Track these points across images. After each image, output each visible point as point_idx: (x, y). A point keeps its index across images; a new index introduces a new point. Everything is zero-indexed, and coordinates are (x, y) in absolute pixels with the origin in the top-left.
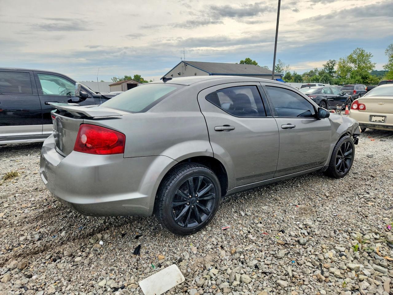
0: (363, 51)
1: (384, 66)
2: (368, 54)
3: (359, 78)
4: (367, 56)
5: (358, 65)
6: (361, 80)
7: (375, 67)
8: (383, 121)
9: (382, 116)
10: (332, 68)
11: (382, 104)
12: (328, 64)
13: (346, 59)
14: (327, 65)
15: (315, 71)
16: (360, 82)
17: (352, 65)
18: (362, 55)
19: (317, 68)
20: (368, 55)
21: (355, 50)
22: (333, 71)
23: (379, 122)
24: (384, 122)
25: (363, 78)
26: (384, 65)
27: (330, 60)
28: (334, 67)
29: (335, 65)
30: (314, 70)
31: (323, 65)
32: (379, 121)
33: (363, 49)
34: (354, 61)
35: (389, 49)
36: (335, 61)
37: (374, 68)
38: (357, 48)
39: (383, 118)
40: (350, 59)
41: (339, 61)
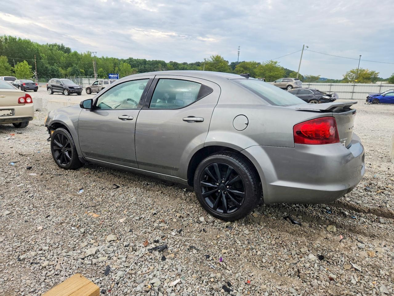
8: (11, 114)
9: (9, 110)
11: (3, 97)
23: (8, 116)
24: (13, 115)
32: (7, 114)
39: (10, 111)
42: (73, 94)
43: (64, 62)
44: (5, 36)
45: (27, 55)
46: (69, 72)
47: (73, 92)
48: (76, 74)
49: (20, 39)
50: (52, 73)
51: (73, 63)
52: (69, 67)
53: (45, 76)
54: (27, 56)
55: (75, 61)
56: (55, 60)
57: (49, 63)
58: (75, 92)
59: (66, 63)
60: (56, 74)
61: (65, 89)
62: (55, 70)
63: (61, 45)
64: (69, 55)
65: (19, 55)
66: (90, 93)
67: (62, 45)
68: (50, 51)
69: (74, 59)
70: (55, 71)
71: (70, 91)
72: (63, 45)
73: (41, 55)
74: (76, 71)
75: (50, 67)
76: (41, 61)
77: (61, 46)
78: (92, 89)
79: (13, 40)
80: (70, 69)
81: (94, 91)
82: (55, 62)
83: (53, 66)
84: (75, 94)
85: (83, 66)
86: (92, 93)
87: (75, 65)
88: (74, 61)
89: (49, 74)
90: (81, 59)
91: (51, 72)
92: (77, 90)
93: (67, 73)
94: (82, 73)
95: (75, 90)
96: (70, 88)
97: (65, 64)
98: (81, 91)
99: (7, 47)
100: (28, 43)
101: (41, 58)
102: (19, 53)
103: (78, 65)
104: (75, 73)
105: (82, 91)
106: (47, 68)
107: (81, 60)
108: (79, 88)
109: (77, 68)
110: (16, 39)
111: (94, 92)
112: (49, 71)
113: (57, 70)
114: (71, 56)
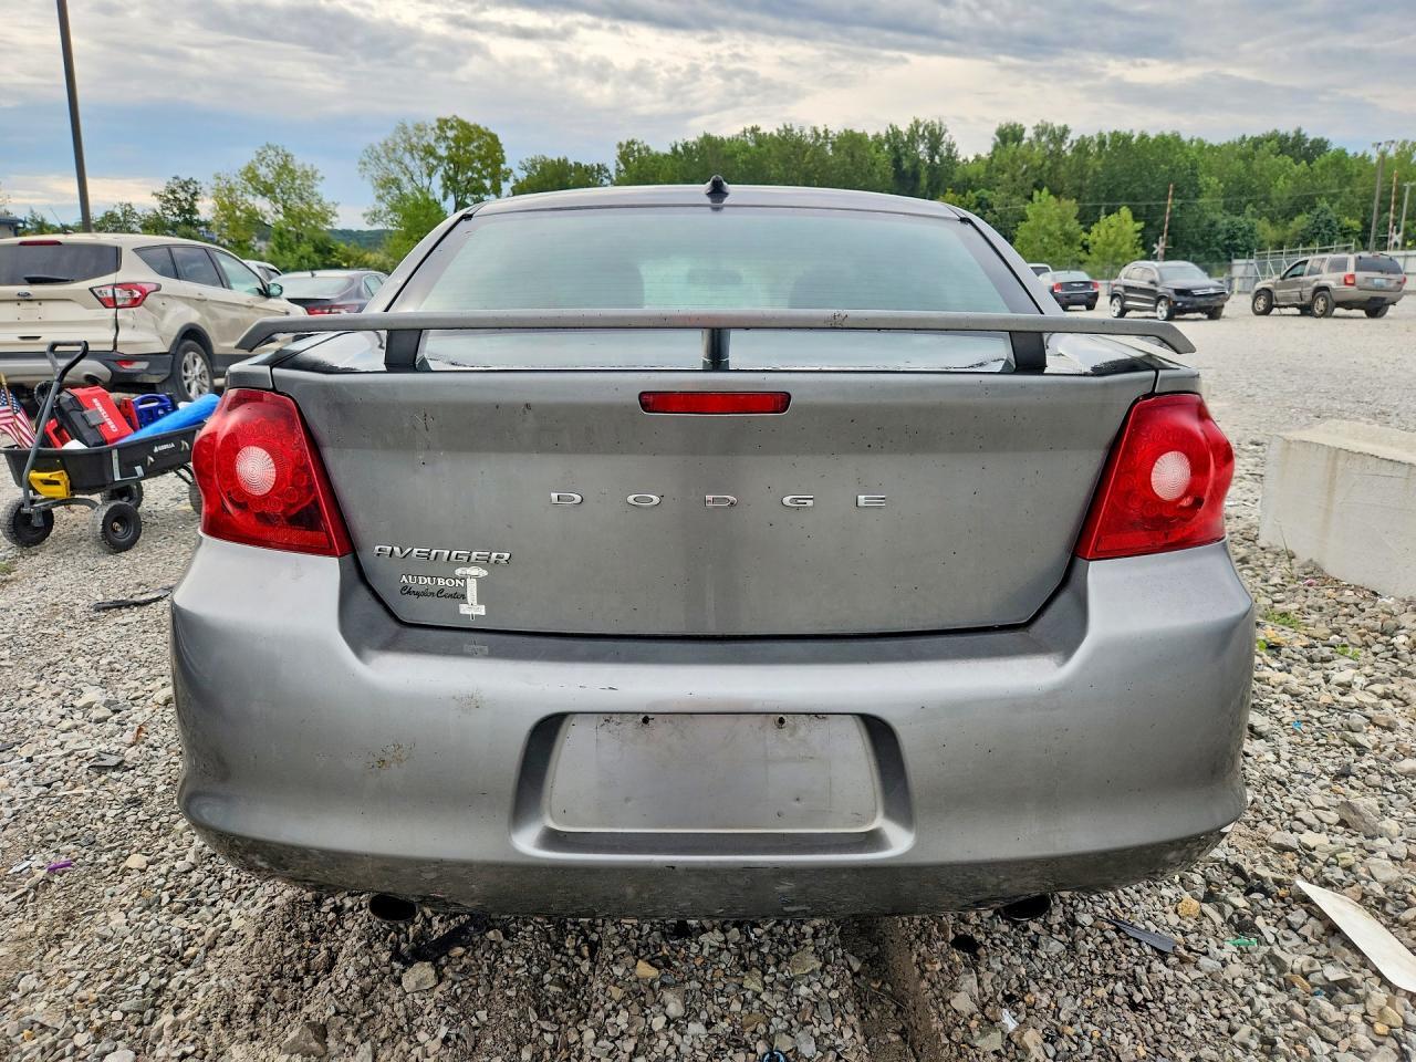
0: (287, 156)
1: (365, 215)
2: (308, 169)
3: (306, 249)
4: (306, 175)
5: (284, 207)
6: (316, 257)
7: (337, 216)
10: (192, 210)
12: (173, 192)
13: (237, 181)
14: (170, 196)
15: (124, 214)
16: (314, 262)
17: (262, 205)
18: (285, 169)
19: (129, 205)
20: (306, 172)
21: (260, 151)
22: (198, 220)
25: (317, 250)
26: (365, 211)
27: (176, 178)
28: (198, 205)
29: (199, 197)
30: (119, 212)
31: (154, 194)
33: (287, 152)
34: (267, 190)
35: (366, 159)
36: (195, 182)
37: (334, 219)
38: (268, 145)
40: (249, 180)
41: (214, 182)
42: (1188, 316)
43: (1286, 196)
44: (1100, 134)
45: (1154, 186)
46: (1295, 234)
47: (1187, 306)
48: (1322, 239)
49: (1143, 137)
50: (1227, 242)
51: (1320, 196)
52: (1299, 212)
53: (1200, 253)
54: (1153, 189)
55: (1330, 187)
56: (1253, 192)
57: (1227, 207)
58: (1194, 306)
59: (1290, 198)
60: (1242, 246)
61: (1160, 298)
62: (1240, 229)
63: (1292, 134)
64: (1312, 169)
65: (1129, 190)
66: (1266, 312)
67: (1298, 132)
68: (1240, 164)
69: (1328, 182)
70: (1240, 234)
71: (1175, 303)
72: (1303, 133)
73: (1203, 179)
74: (1321, 225)
75: (1224, 221)
76: (1201, 201)
77: (1294, 138)
78: (1278, 293)
79: (1121, 142)
80: (1301, 222)
81: (1282, 303)
82: (1250, 201)
83: (1238, 215)
84: (1198, 315)
85: (1361, 203)
86: (1275, 311)
87: (1326, 205)
88: (1324, 188)
89: (1218, 244)
90: (1359, 175)
91: (1225, 239)
92: (1202, 299)
93: (1286, 236)
94: (1346, 233)
95: (1198, 300)
96: (1179, 292)
97: (1287, 206)
98: (1218, 303)
99: (1099, 169)
100: (1169, 144)
101: (1201, 191)
102: (1130, 183)
103: (1337, 205)
104: (1316, 234)
105: (1226, 304)
106: (1213, 224)
107: (1358, 181)
108: (1212, 291)
109: (1332, 215)
110: (1131, 138)
111: (1285, 307)
112: (1220, 237)
113: (1247, 228)
114: (1319, 171)
